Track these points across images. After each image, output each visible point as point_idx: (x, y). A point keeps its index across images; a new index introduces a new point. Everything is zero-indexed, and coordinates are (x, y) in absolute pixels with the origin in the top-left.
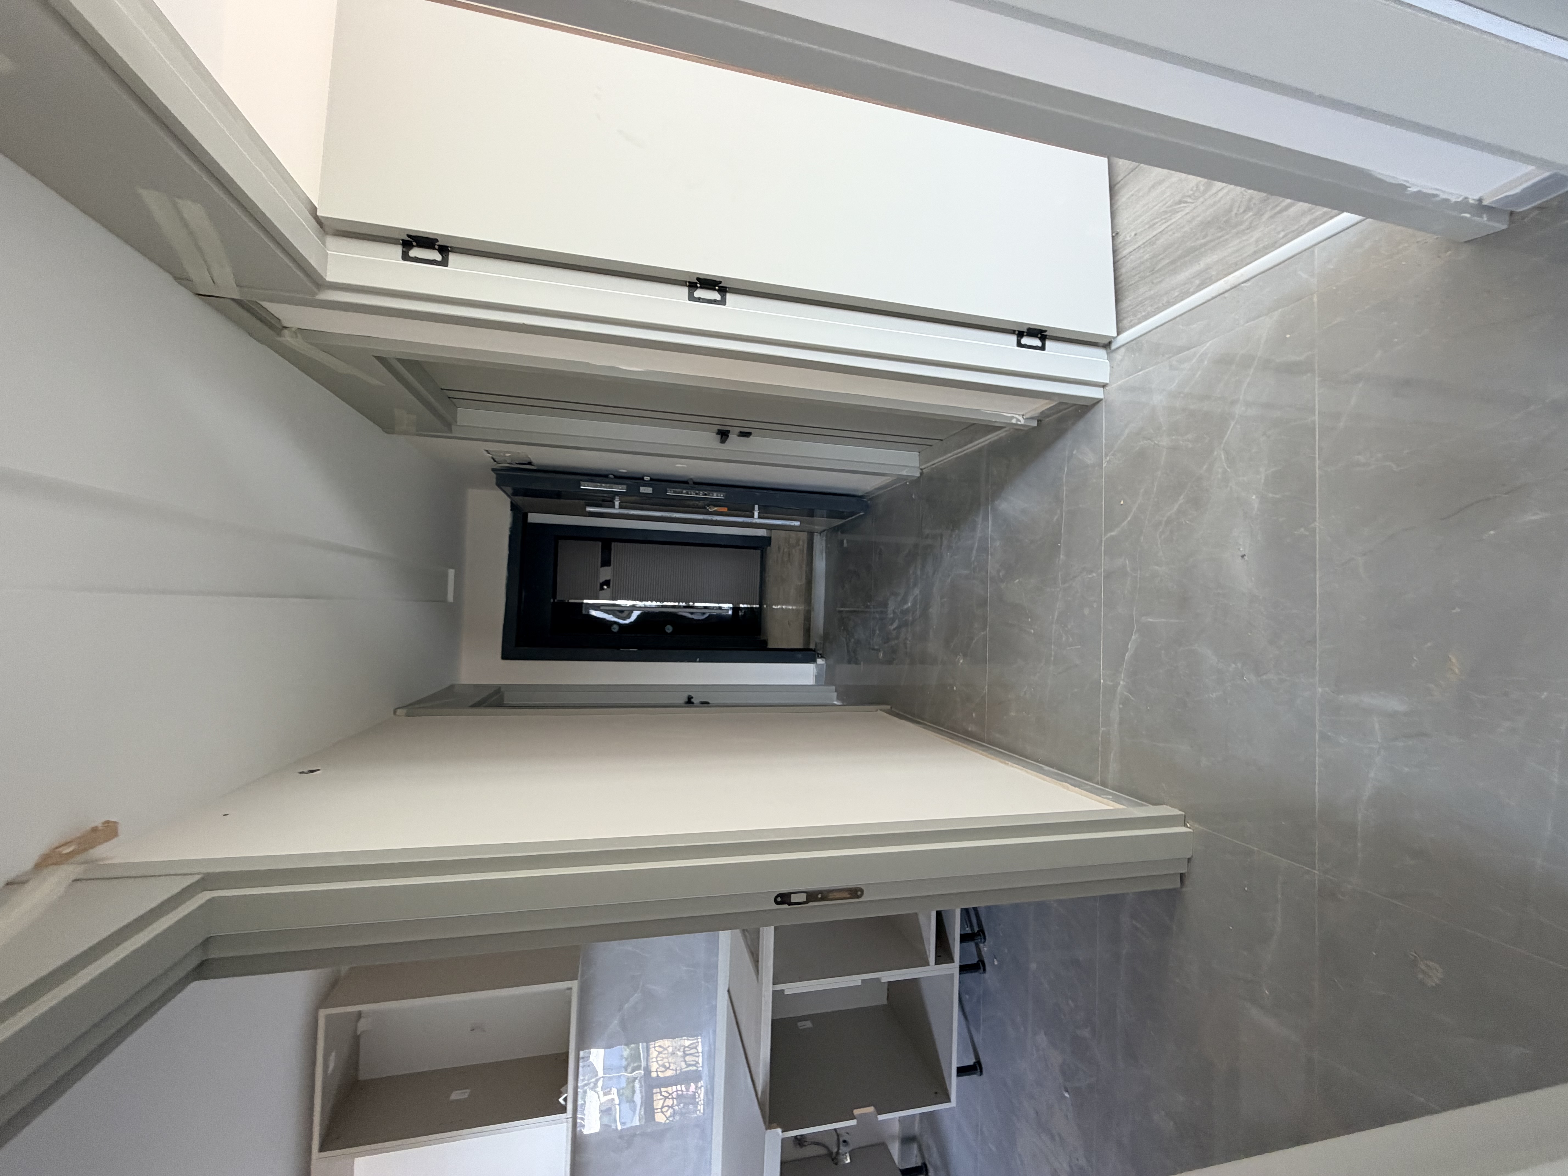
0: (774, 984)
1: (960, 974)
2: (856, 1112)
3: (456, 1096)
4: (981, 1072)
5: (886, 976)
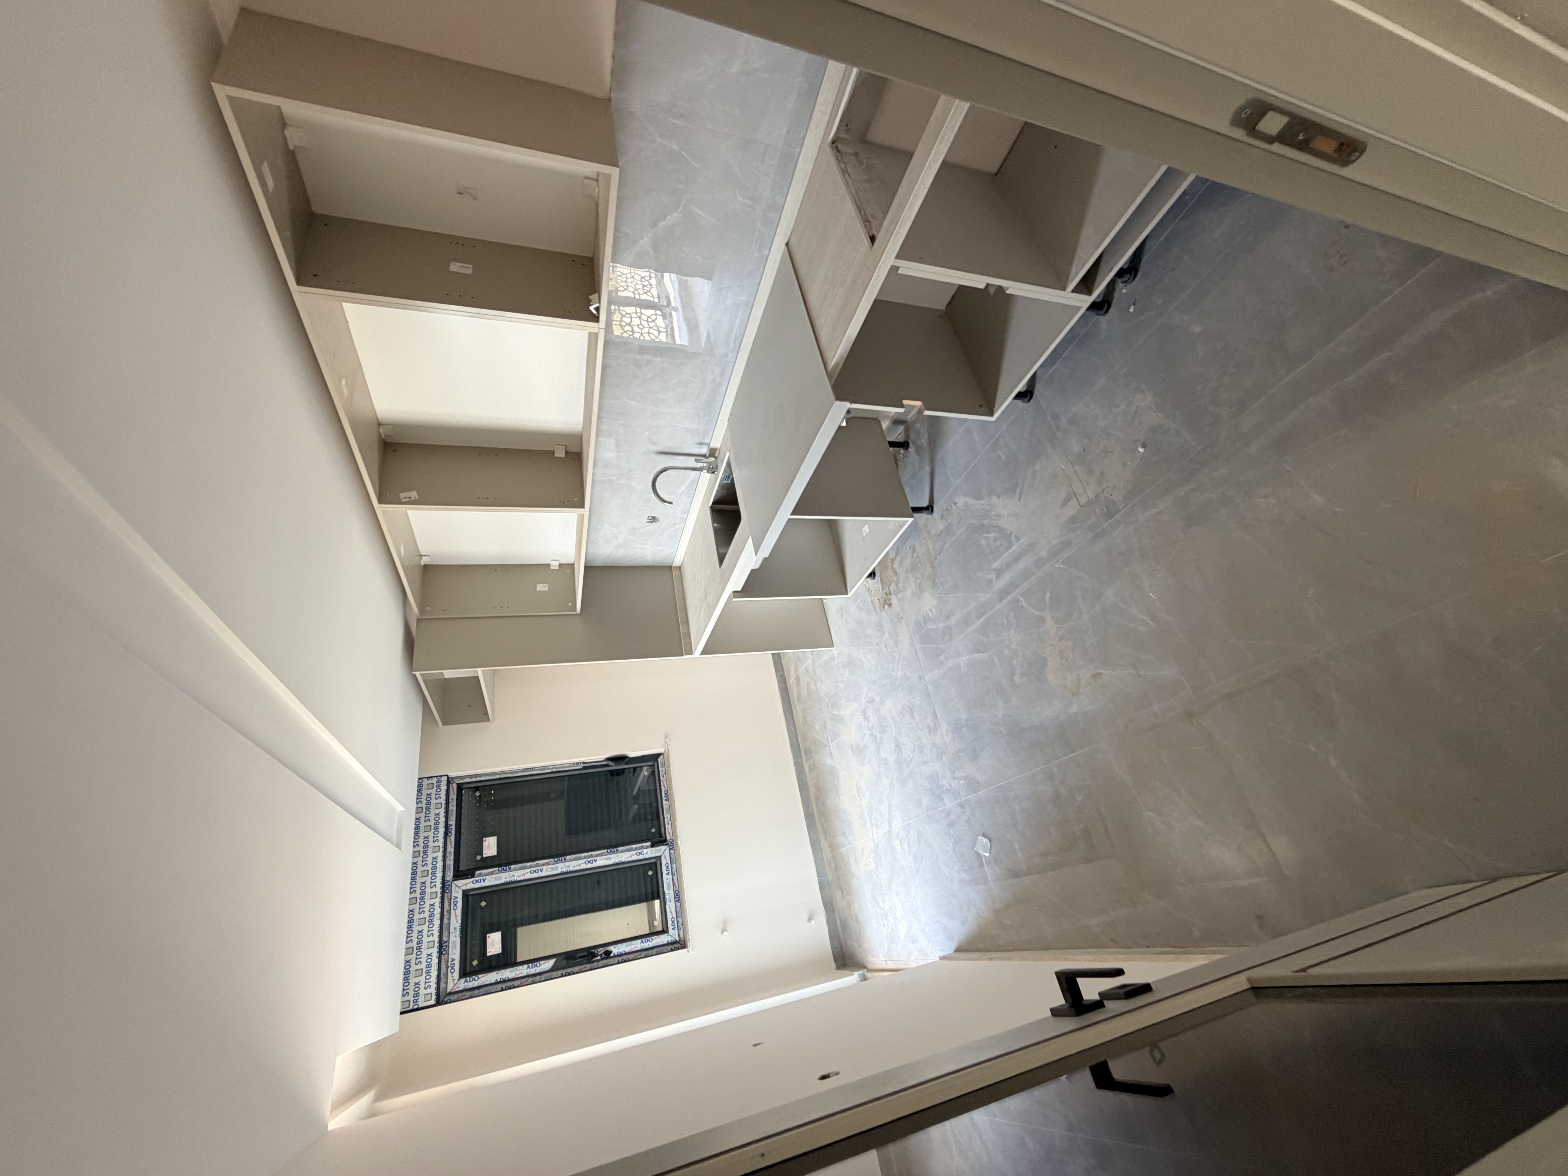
1: (1087, 310)
2: (905, 402)
3: (455, 267)
4: (1029, 400)
5: (1014, 288)
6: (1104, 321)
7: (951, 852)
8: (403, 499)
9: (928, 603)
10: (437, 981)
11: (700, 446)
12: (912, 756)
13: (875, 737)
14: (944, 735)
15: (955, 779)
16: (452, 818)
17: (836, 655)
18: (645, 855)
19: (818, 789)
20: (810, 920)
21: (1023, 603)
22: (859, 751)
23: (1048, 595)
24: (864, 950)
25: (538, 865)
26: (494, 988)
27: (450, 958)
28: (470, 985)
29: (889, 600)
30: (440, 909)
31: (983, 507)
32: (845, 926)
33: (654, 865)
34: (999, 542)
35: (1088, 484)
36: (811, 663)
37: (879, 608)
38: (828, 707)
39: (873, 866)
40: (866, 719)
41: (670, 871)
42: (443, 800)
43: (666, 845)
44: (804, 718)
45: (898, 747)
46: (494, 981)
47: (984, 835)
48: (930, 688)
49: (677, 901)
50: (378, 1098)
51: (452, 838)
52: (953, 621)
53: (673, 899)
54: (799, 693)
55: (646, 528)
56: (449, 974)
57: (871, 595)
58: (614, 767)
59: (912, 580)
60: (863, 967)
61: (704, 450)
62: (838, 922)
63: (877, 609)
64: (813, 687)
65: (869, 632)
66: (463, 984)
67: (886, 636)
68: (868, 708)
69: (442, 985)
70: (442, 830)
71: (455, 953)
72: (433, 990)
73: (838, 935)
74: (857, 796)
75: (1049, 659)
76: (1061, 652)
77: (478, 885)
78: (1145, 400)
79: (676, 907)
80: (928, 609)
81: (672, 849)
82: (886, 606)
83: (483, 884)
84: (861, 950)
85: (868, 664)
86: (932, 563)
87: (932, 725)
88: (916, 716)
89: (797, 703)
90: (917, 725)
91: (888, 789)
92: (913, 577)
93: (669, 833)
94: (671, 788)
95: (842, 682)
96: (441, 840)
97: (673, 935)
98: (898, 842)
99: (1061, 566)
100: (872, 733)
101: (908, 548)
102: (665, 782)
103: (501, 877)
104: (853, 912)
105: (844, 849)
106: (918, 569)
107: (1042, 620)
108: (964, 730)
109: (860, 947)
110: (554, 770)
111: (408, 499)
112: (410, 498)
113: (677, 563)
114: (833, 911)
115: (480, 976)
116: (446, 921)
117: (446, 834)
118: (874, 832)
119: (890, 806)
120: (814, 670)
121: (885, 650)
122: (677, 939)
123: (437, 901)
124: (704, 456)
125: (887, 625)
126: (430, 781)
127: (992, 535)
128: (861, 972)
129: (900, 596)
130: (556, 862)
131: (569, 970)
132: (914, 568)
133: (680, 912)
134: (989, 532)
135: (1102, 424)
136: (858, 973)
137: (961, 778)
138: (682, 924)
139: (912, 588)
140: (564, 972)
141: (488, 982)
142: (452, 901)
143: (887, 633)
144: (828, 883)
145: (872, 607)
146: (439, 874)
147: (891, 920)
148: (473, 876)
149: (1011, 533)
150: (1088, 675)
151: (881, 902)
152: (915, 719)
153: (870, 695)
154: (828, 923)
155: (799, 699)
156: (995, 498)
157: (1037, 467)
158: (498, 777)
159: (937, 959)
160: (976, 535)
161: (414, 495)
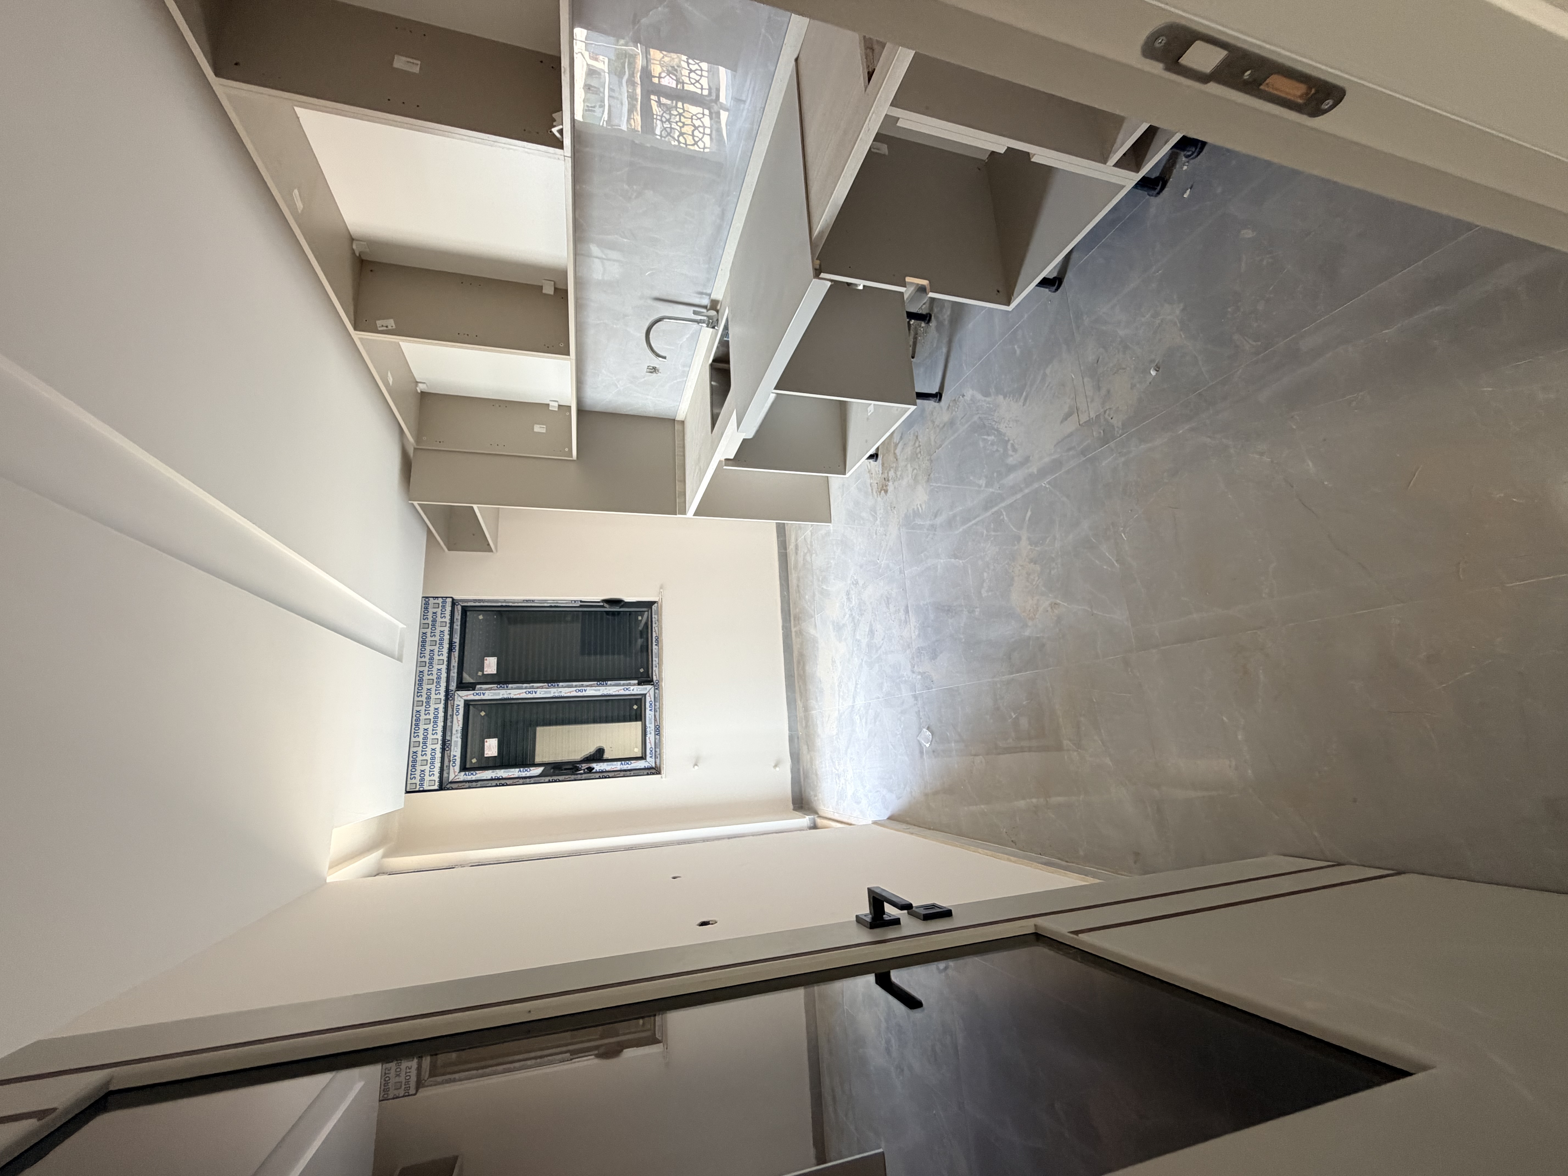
0: (892, 105)
1: (1134, 188)
2: (908, 279)
3: (400, 63)
4: (1057, 290)
5: (1042, 155)
6: (1156, 203)
7: (899, 736)
8: (380, 327)
9: (921, 497)
10: (440, 771)
11: (700, 296)
12: (882, 642)
13: (853, 618)
14: (912, 631)
15: (913, 672)
16: (456, 636)
17: (832, 531)
18: (631, 691)
19: (801, 655)
20: (776, 766)
21: (1005, 516)
22: (839, 628)
23: (1029, 514)
24: (818, 800)
25: (533, 687)
26: (490, 783)
27: (452, 754)
28: (469, 778)
29: (886, 486)
30: (443, 714)
31: (988, 405)
32: (806, 776)
33: (639, 700)
34: (995, 447)
35: (1092, 401)
36: (810, 534)
37: (876, 492)
38: (819, 580)
39: (834, 733)
40: (849, 599)
41: (653, 708)
42: (447, 619)
43: (652, 685)
44: (798, 586)
45: (872, 632)
46: (489, 777)
47: (928, 729)
48: (908, 583)
49: (657, 734)
50: (385, 856)
51: (456, 654)
52: (939, 520)
53: (653, 732)
54: (796, 561)
55: (646, 378)
56: (451, 767)
57: (871, 478)
58: (608, 608)
59: (910, 469)
60: (815, 812)
61: (706, 301)
62: (802, 773)
63: (874, 493)
64: (808, 558)
65: (864, 514)
66: (462, 776)
67: (878, 522)
68: (852, 589)
69: (445, 775)
70: (446, 646)
71: (456, 751)
72: (436, 777)
73: (799, 782)
74: (831, 668)
75: (1016, 579)
76: (1028, 574)
77: (477, 698)
78: (1172, 312)
79: (655, 739)
80: (919, 503)
81: (657, 689)
82: (883, 492)
83: (482, 697)
84: (816, 798)
85: (858, 547)
86: (931, 455)
87: (903, 618)
88: (891, 606)
89: (793, 572)
90: (891, 616)
91: (857, 668)
92: (911, 467)
93: (656, 675)
94: (661, 633)
95: (834, 558)
96: (445, 655)
97: (650, 762)
98: (858, 716)
99: (1047, 486)
100: (852, 614)
101: (912, 435)
102: (656, 629)
103: (499, 693)
104: (814, 767)
105: (813, 712)
106: (917, 460)
107: (1019, 539)
108: (930, 629)
109: (815, 796)
110: (553, 605)
111: (385, 328)
112: (387, 327)
113: (680, 417)
114: (798, 762)
115: (477, 772)
116: (449, 724)
117: (450, 650)
118: (840, 704)
119: (857, 684)
120: (811, 542)
121: (875, 536)
122: (654, 766)
123: (441, 707)
124: (705, 307)
125: (880, 512)
126: (436, 601)
127: (991, 438)
128: (812, 817)
129: (896, 483)
130: (549, 687)
131: (555, 778)
132: (914, 457)
133: (658, 744)
134: (988, 435)
135: (1121, 333)
136: (810, 817)
137: (919, 673)
138: (660, 754)
139: (907, 480)
140: (551, 779)
141: (485, 778)
142: (455, 708)
143: (879, 519)
144: (798, 738)
145: (870, 490)
146: (443, 684)
147: (843, 781)
148: (474, 690)
149: (1009, 440)
150: (1047, 603)
151: (837, 764)
152: (889, 609)
153: (855, 578)
154: (792, 772)
155: (796, 567)
156: (1001, 397)
157: (1048, 371)
158: (500, 604)
159: (871, 822)
160: (976, 435)
161: (391, 323)
